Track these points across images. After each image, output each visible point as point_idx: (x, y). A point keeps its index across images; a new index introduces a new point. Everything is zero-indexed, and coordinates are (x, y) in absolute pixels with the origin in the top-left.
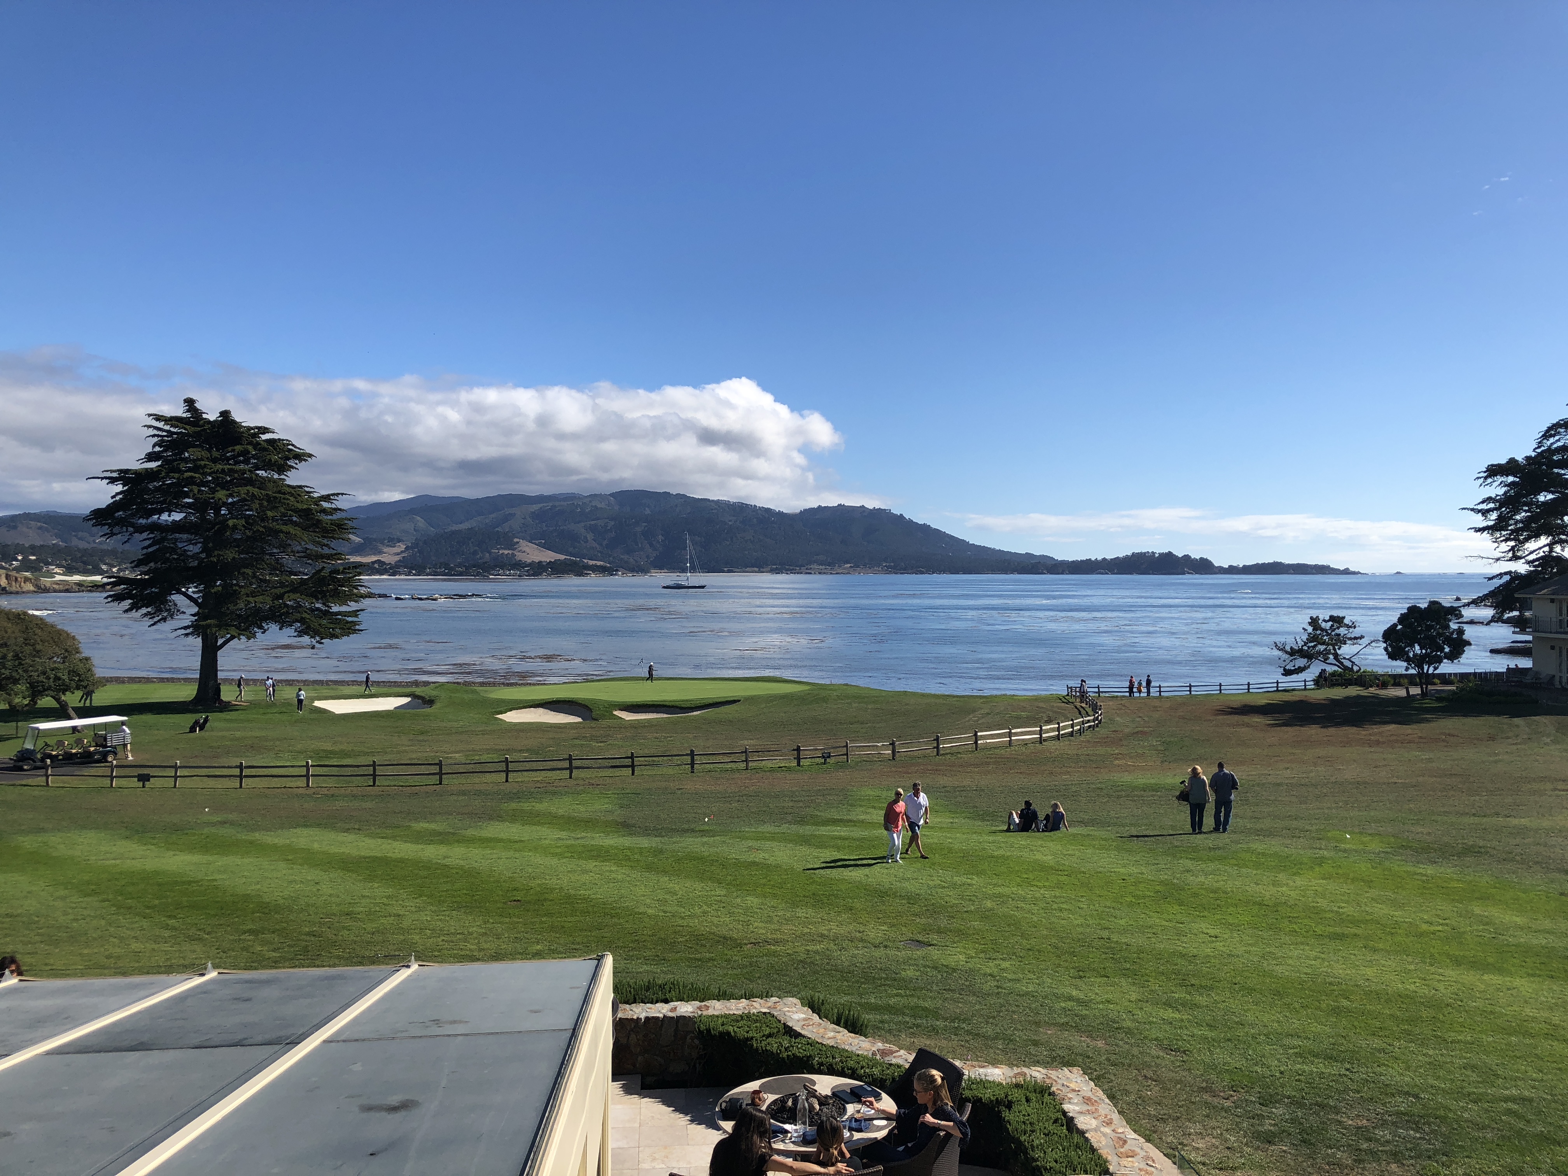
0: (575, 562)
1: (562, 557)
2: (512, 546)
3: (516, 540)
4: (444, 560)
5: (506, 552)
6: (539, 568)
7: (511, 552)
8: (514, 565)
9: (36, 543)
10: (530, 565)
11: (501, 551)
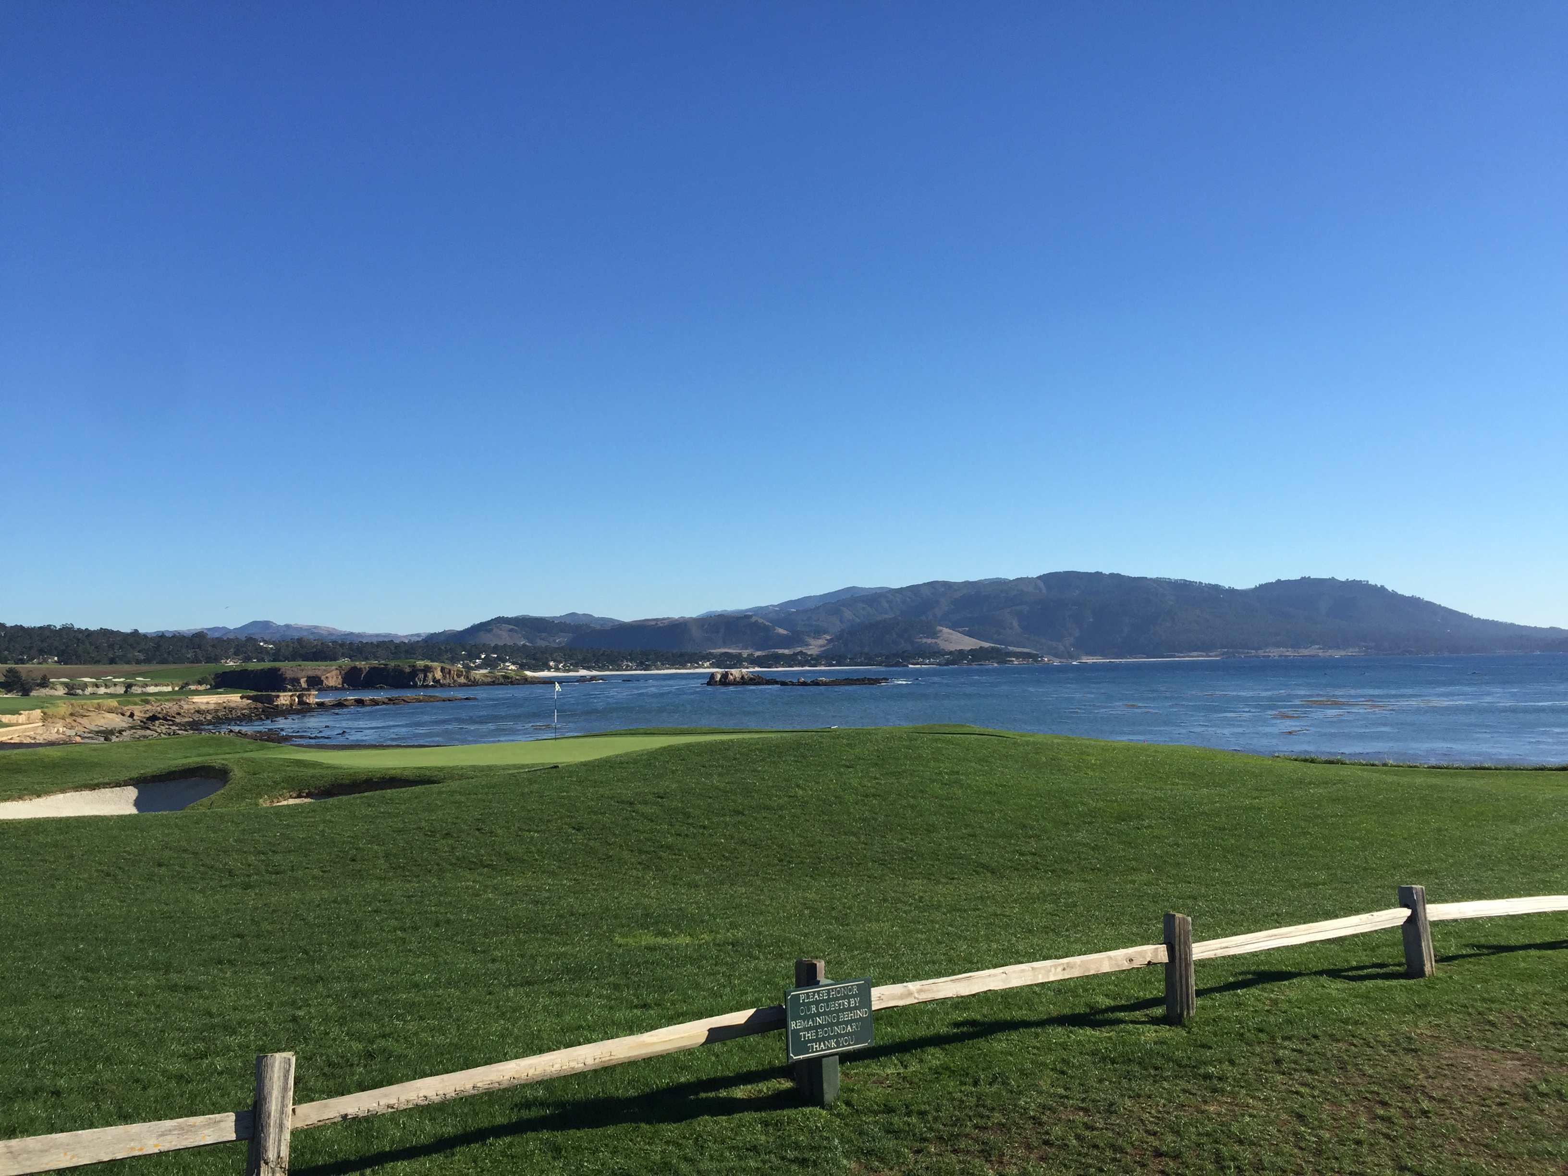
0: (998, 650)
1: (986, 645)
2: (934, 634)
3: (939, 628)
4: (866, 650)
5: (929, 641)
6: (959, 656)
7: (934, 641)
8: (935, 653)
9: (501, 643)
10: (951, 653)
11: (924, 640)
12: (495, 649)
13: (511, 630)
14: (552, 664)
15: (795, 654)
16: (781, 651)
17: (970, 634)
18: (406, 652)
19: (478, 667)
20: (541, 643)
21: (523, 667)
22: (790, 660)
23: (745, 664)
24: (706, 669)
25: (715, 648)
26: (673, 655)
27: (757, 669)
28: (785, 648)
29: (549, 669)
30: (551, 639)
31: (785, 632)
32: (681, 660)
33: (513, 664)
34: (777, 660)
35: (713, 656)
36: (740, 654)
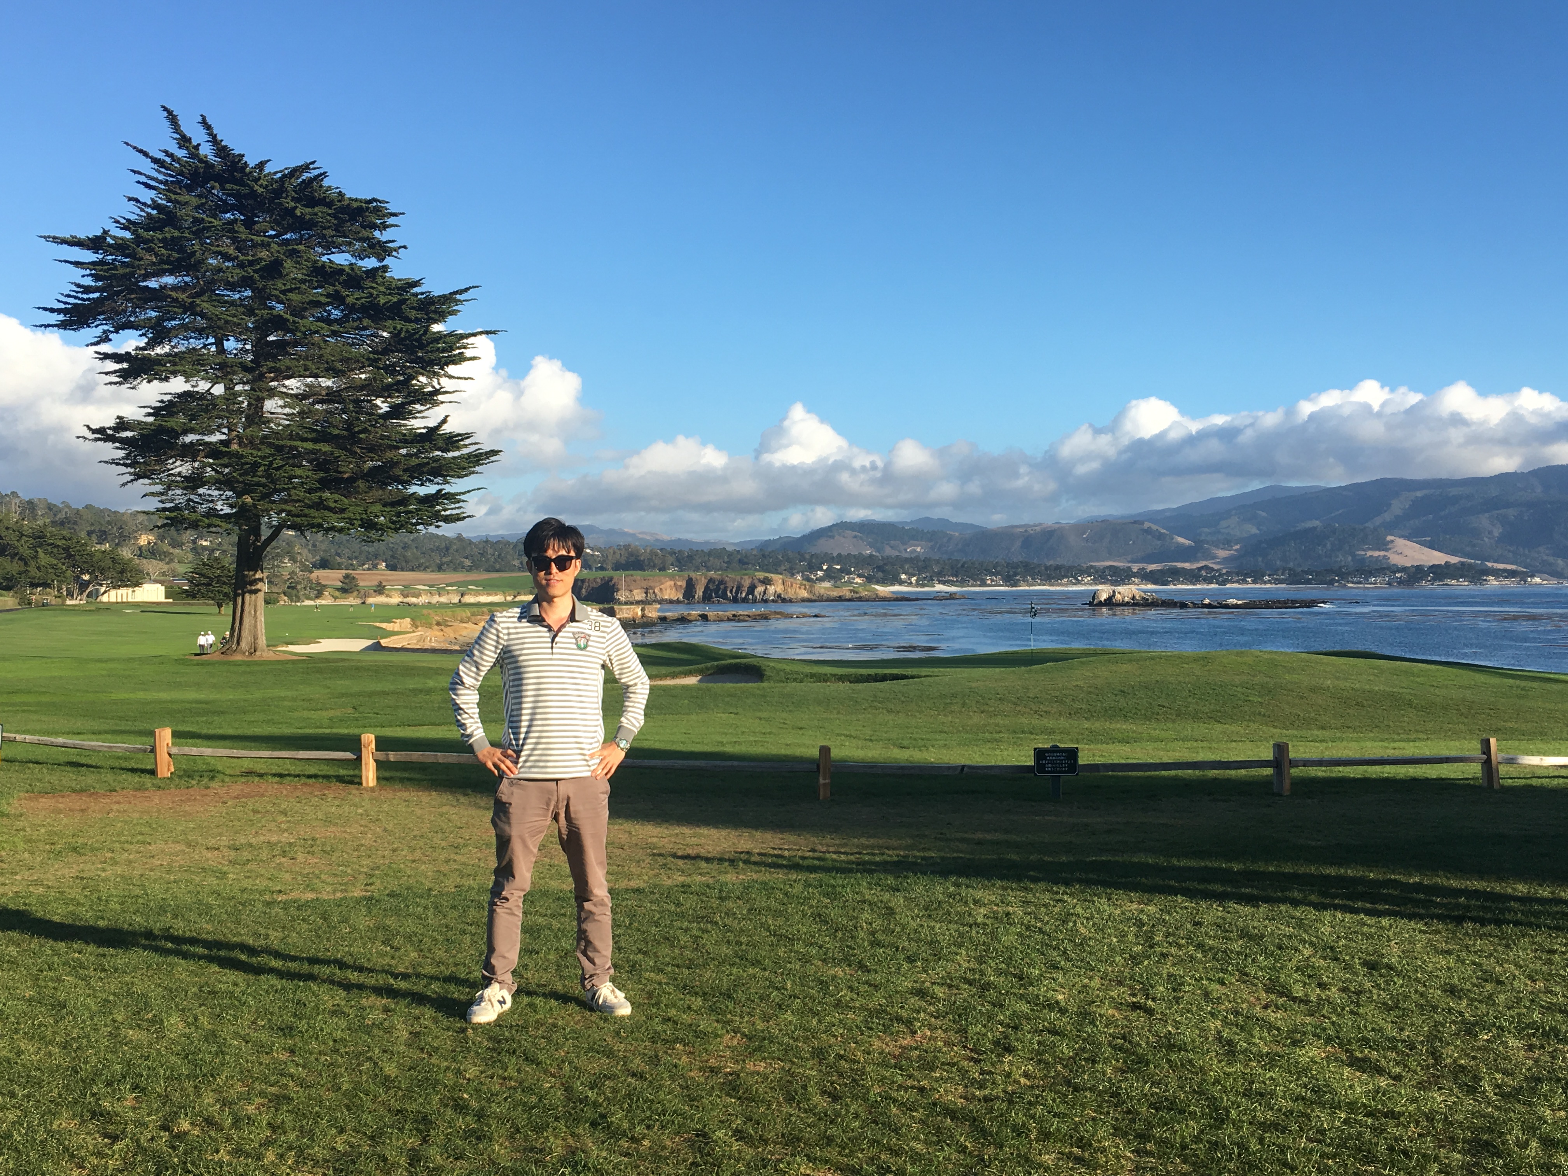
0: (1469, 567)
1: (1454, 559)
2: (1383, 545)
3: (1389, 538)
4: (1291, 565)
5: (1376, 554)
6: (1417, 574)
7: (1382, 553)
8: (1384, 569)
9: (845, 553)
10: (1404, 569)
11: (1369, 553)
12: (839, 559)
13: (855, 537)
14: (903, 577)
15: (1200, 569)
16: (1179, 565)
17: (1432, 546)
18: (740, 561)
19: (821, 579)
20: (889, 552)
21: (870, 579)
22: (1193, 577)
23: (1136, 580)
24: (1085, 586)
25: (1098, 561)
26: (1047, 568)
27: (1150, 587)
28: (1185, 562)
29: (901, 583)
30: (902, 548)
31: (1187, 542)
32: (1053, 574)
33: (859, 576)
34: (1176, 575)
35: (1097, 570)
36: (1129, 568)
